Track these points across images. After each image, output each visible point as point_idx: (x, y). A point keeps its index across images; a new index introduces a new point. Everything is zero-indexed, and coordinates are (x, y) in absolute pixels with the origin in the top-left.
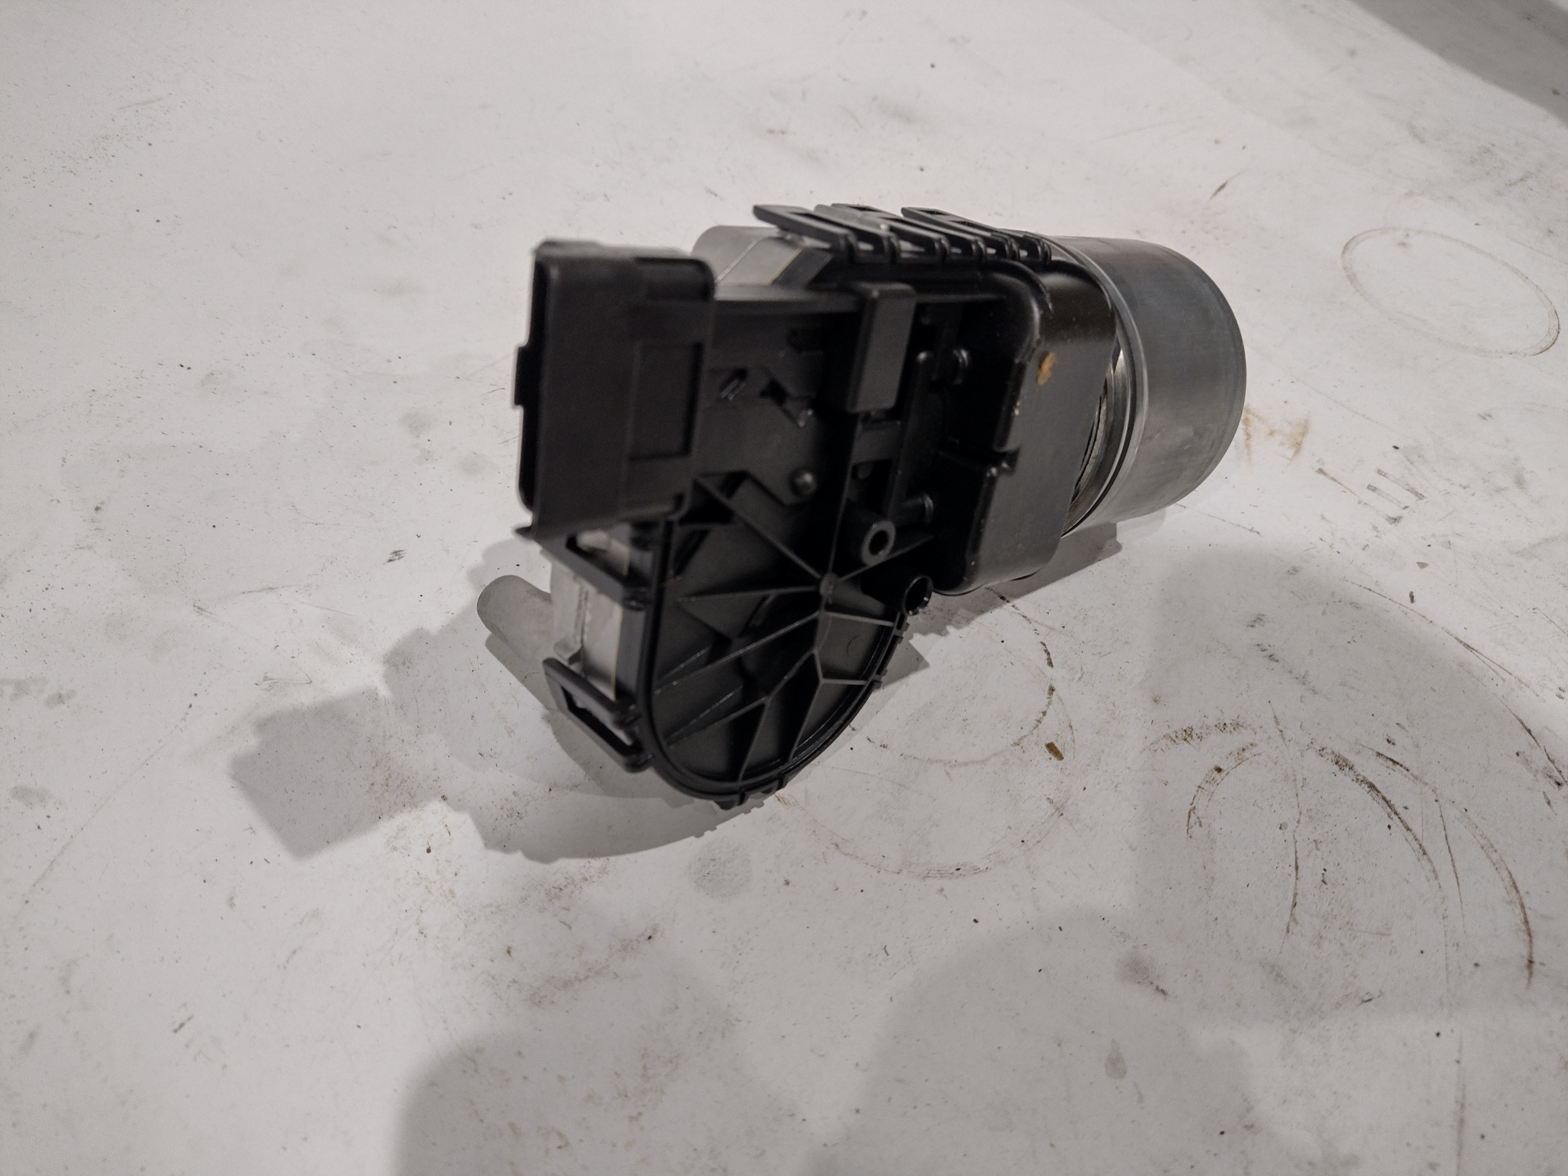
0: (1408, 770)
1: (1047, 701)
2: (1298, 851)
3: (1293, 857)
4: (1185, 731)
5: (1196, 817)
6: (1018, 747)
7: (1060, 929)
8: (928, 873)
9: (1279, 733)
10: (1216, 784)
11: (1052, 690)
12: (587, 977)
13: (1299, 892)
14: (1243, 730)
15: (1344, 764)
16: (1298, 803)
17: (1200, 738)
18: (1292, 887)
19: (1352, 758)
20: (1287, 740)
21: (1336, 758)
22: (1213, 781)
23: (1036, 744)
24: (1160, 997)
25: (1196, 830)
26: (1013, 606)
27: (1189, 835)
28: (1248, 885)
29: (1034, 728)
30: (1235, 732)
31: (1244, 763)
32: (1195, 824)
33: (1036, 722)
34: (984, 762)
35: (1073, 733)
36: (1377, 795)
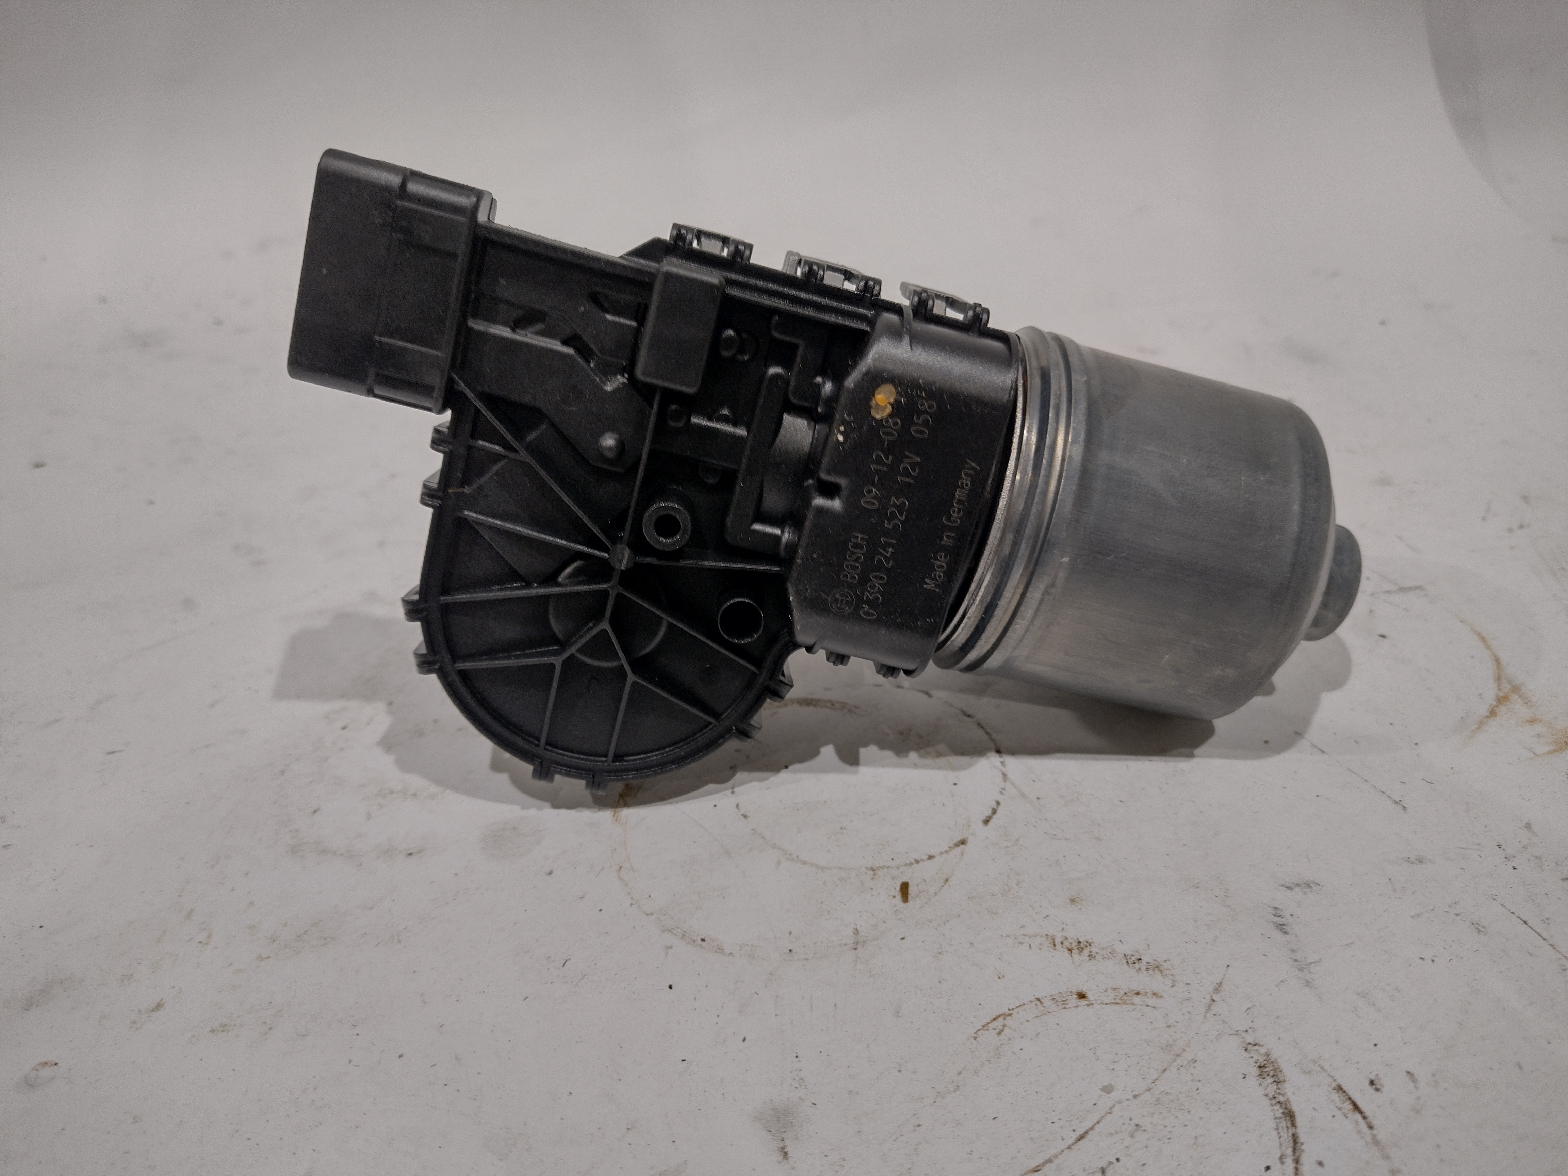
0: (1371, 1127)
1: (947, 848)
2: (1102, 1124)
3: (1088, 1125)
4: (1080, 942)
5: (1002, 1024)
6: (872, 873)
7: (744, 1040)
8: (674, 929)
9: (1208, 1000)
10: (1063, 1006)
11: (963, 842)
12: (342, 855)
13: (1057, 1161)
14: (1158, 975)
15: (1271, 1073)
16: (1157, 1079)
17: (1091, 957)
18: (1053, 1151)
19: (1290, 1072)
20: (1213, 1012)
21: (1265, 1062)
22: (1063, 1003)
23: (893, 878)
24: (779, 1156)
25: (989, 1036)
26: (1002, 762)
27: (976, 1036)
28: (995, 1118)
29: (906, 865)
30: (1145, 973)
31: (1125, 1006)
32: (995, 1029)
33: (913, 860)
34: (823, 869)
35: (943, 886)
36: (1288, 1128)
